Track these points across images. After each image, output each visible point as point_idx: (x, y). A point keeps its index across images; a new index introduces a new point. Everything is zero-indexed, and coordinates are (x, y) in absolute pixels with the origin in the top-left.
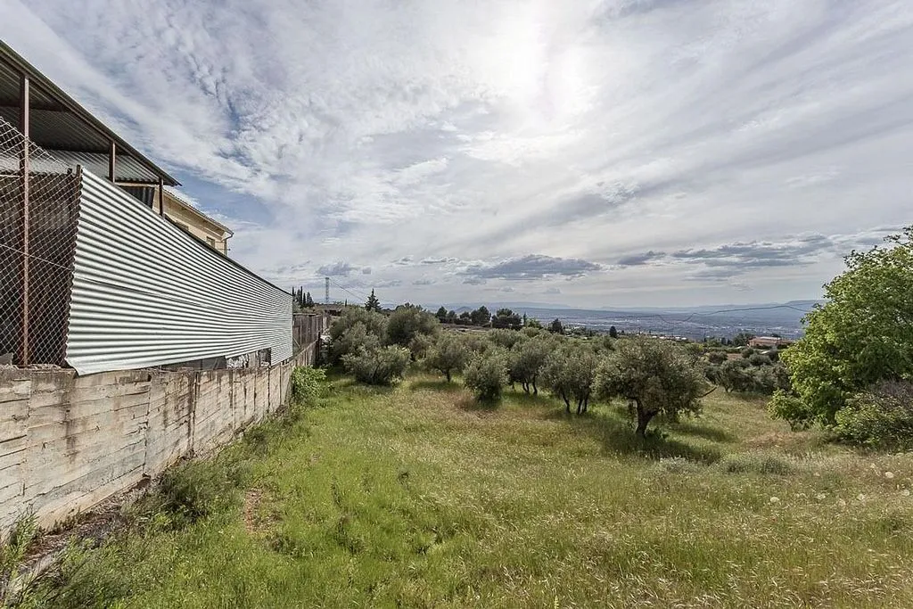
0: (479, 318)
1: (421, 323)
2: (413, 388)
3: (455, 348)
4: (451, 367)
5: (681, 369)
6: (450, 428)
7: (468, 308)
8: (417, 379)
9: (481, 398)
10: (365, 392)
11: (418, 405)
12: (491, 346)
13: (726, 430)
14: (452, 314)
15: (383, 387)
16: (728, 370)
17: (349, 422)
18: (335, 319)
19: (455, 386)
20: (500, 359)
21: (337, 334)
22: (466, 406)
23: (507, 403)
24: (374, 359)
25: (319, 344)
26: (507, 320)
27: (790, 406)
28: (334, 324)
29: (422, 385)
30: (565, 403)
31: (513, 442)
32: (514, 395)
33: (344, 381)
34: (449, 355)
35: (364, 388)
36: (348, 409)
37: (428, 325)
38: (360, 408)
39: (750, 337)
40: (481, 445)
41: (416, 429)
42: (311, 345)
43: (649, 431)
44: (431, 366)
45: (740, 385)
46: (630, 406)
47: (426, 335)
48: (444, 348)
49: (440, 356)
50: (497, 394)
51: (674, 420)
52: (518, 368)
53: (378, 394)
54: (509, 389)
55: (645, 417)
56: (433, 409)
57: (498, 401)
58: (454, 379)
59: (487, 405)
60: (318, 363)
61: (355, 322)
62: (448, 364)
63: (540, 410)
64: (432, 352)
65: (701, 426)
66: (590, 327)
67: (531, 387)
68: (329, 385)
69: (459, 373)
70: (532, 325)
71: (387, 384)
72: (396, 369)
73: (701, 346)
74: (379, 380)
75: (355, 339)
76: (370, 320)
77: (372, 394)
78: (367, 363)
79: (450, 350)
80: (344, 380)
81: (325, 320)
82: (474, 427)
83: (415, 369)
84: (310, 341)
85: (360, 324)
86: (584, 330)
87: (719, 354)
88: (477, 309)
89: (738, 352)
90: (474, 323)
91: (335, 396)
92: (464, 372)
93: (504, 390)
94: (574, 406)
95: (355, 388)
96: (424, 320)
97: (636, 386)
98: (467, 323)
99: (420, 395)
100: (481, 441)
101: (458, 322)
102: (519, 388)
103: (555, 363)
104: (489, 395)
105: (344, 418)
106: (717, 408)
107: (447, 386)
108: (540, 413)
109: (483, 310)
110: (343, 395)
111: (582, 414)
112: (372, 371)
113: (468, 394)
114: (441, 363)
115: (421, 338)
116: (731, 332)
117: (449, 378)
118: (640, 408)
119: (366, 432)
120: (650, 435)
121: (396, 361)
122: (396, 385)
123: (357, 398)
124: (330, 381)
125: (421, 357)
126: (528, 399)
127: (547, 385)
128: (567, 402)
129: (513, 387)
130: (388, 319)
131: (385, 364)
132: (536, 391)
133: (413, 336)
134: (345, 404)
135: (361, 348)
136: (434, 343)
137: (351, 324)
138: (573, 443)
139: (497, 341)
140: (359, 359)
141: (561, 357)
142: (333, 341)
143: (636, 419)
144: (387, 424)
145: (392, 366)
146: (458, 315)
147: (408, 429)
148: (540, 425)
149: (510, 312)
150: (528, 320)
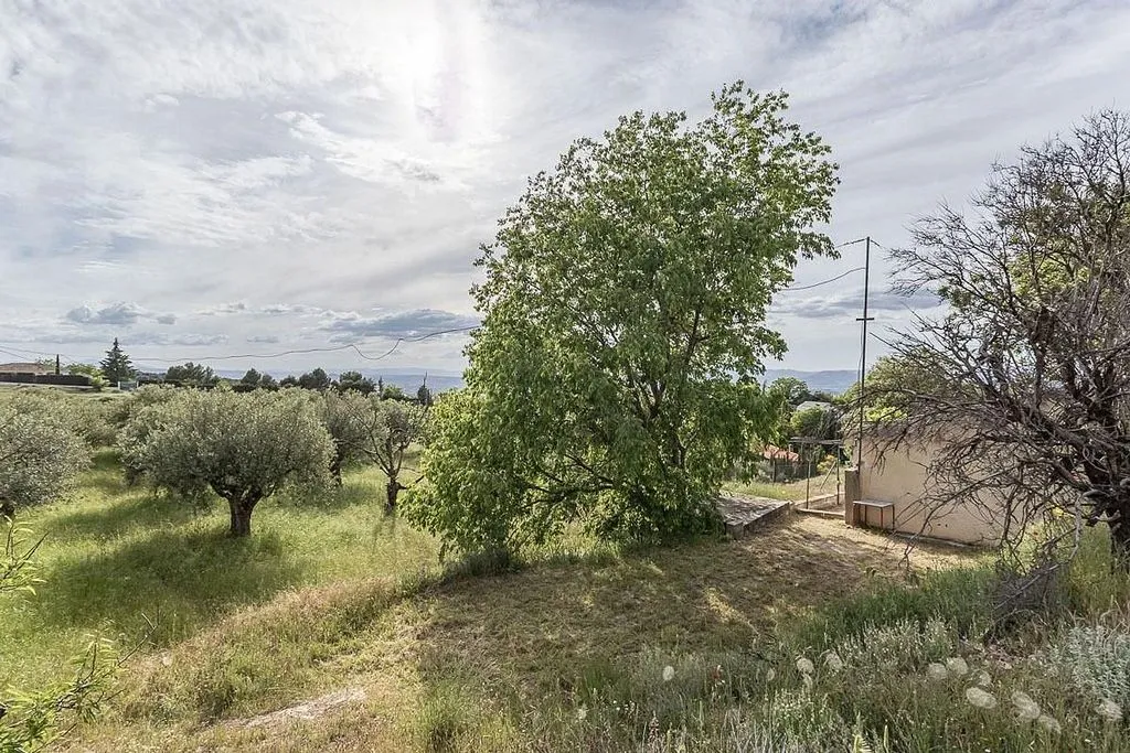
109: (317, 374)
146: (278, 379)
149: (359, 377)
150: (385, 387)
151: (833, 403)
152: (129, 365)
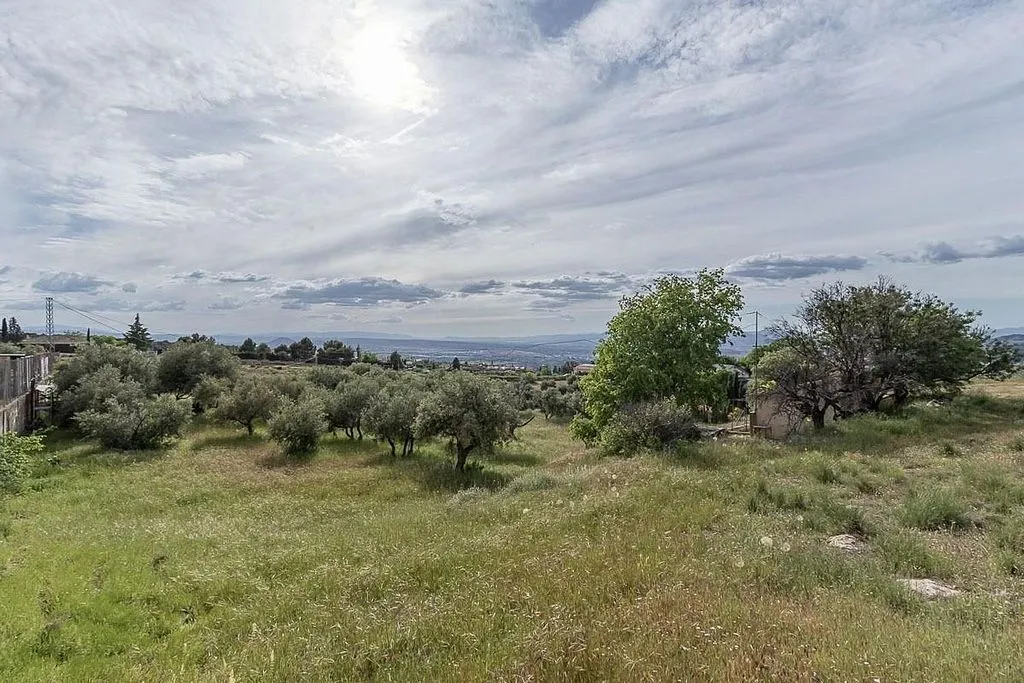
0: (300, 351)
1: (212, 362)
2: (197, 448)
3: (258, 392)
4: (252, 417)
5: (494, 403)
6: (244, 493)
7: (287, 339)
8: (202, 436)
9: (292, 451)
10: (117, 462)
11: (202, 469)
12: (310, 388)
13: (539, 454)
14: (263, 347)
15: (149, 451)
16: (547, 398)
17: (85, 506)
18: (64, 359)
19: (258, 439)
20: (316, 403)
21: (67, 382)
22: (270, 463)
23: (324, 454)
24: (133, 416)
25: (32, 398)
26: (337, 354)
27: (584, 427)
28: (61, 368)
29: (210, 442)
30: (390, 447)
31: (323, 497)
32: (335, 443)
33: (78, 449)
34: (251, 402)
35: (115, 456)
36: (83, 487)
37: (223, 364)
38: (105, 484)
39: (574, 364)
40: (282, 507)
41: (194, 501)
42: (15, 401)
43: (467, 466)
44: (225, 418)
45: (559, 411)
46: (451, 443)
47: (218, 377)
48: (244, 394)
49: (238, 404)
50: (313, 444)
51: (491, 452)
52: (340, 410)
53: (138, 462)
54: (329, 436)
55: (463, 453)
56: (222, 472)
57: (313, 452)
58: (258, 431)
59: (299, 457)
60: (29, 425)
61: (101, 364)
62: (248, 414)
63: (362, 457)
64: (226, 400)
65: (519, 454)
66: (433, 359)
67: (355, 430)
68: (49, 457)
69: (263, 423)
70: (366, 360)
71: (154, 447)
72: (170, 424)
73: (535, 376)
74: (143, 442)
75: (99, 389)
76: (127, 362)
77: (128, 463)
78: (120, 422)
79: (251, 395)
80: (80, 448)
81: (45, 362)
82: (278, 486)
83: (200, 423)
84: (14, 395)
85: (109, 367)
86: (426, 362)
87: (549, 382)
88: (298, 341)
89: (564, 379)
90: (295, 357)
91: (59, 472)
92: (269, 422)
93: (322, 438)
94: (399, 448)
95: (99, 457)
96: (215, 359)
97: (454, 423)
98: (283, 358)
99: (204, 456)
100: (282, 501)
101: (272, 357)
102: (341, 434)
103: (379, 404)
104: (301, 445)
105: (76, 501)
106: (536, 435)
107: (249, 441)
108: (362, 459)
109: (305, 342)
110: (76, 470)
111: (408, 455)
112: (129, 431)
113: (275, 448)
114: (240, 413)
115: (212, 382)
116: (560, 360)
117: (250, 430)
118: (459, 444)
119: (113, 516)
120: (468, 468)
121: (169, 414)
122: (168, 446)
123: (103, 471)
124: (52, 451)
125: (210, 406)
126: (351, 444)
127: (370, 429)
128: (392, 444)
129: (335, 434)
130: (158, 358)
131: (151, 420)
132: (361, 437)
133: (199, 380)
134: (82, 482)
135: (109, 401)
136: (231, 387)
137: (93, 367)
138: (391, 487)
139: (317, 380)
140: (106, 416)
141: (388, 396)
142: (60, 392)
143: (456, 456)
144: (150, 500)
145: (162, 422)
146: (272, 348)
147: (183, 503)
148: (357, 473)
149: (340, 345)
150: (362, 353)
151: (737, 366)
152: (148, 337)
